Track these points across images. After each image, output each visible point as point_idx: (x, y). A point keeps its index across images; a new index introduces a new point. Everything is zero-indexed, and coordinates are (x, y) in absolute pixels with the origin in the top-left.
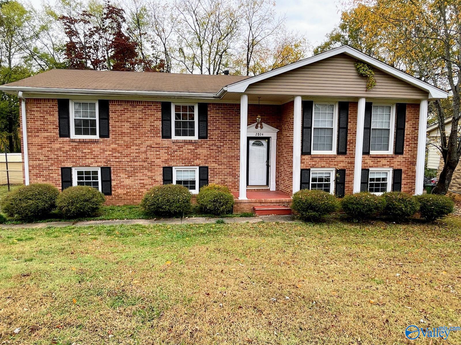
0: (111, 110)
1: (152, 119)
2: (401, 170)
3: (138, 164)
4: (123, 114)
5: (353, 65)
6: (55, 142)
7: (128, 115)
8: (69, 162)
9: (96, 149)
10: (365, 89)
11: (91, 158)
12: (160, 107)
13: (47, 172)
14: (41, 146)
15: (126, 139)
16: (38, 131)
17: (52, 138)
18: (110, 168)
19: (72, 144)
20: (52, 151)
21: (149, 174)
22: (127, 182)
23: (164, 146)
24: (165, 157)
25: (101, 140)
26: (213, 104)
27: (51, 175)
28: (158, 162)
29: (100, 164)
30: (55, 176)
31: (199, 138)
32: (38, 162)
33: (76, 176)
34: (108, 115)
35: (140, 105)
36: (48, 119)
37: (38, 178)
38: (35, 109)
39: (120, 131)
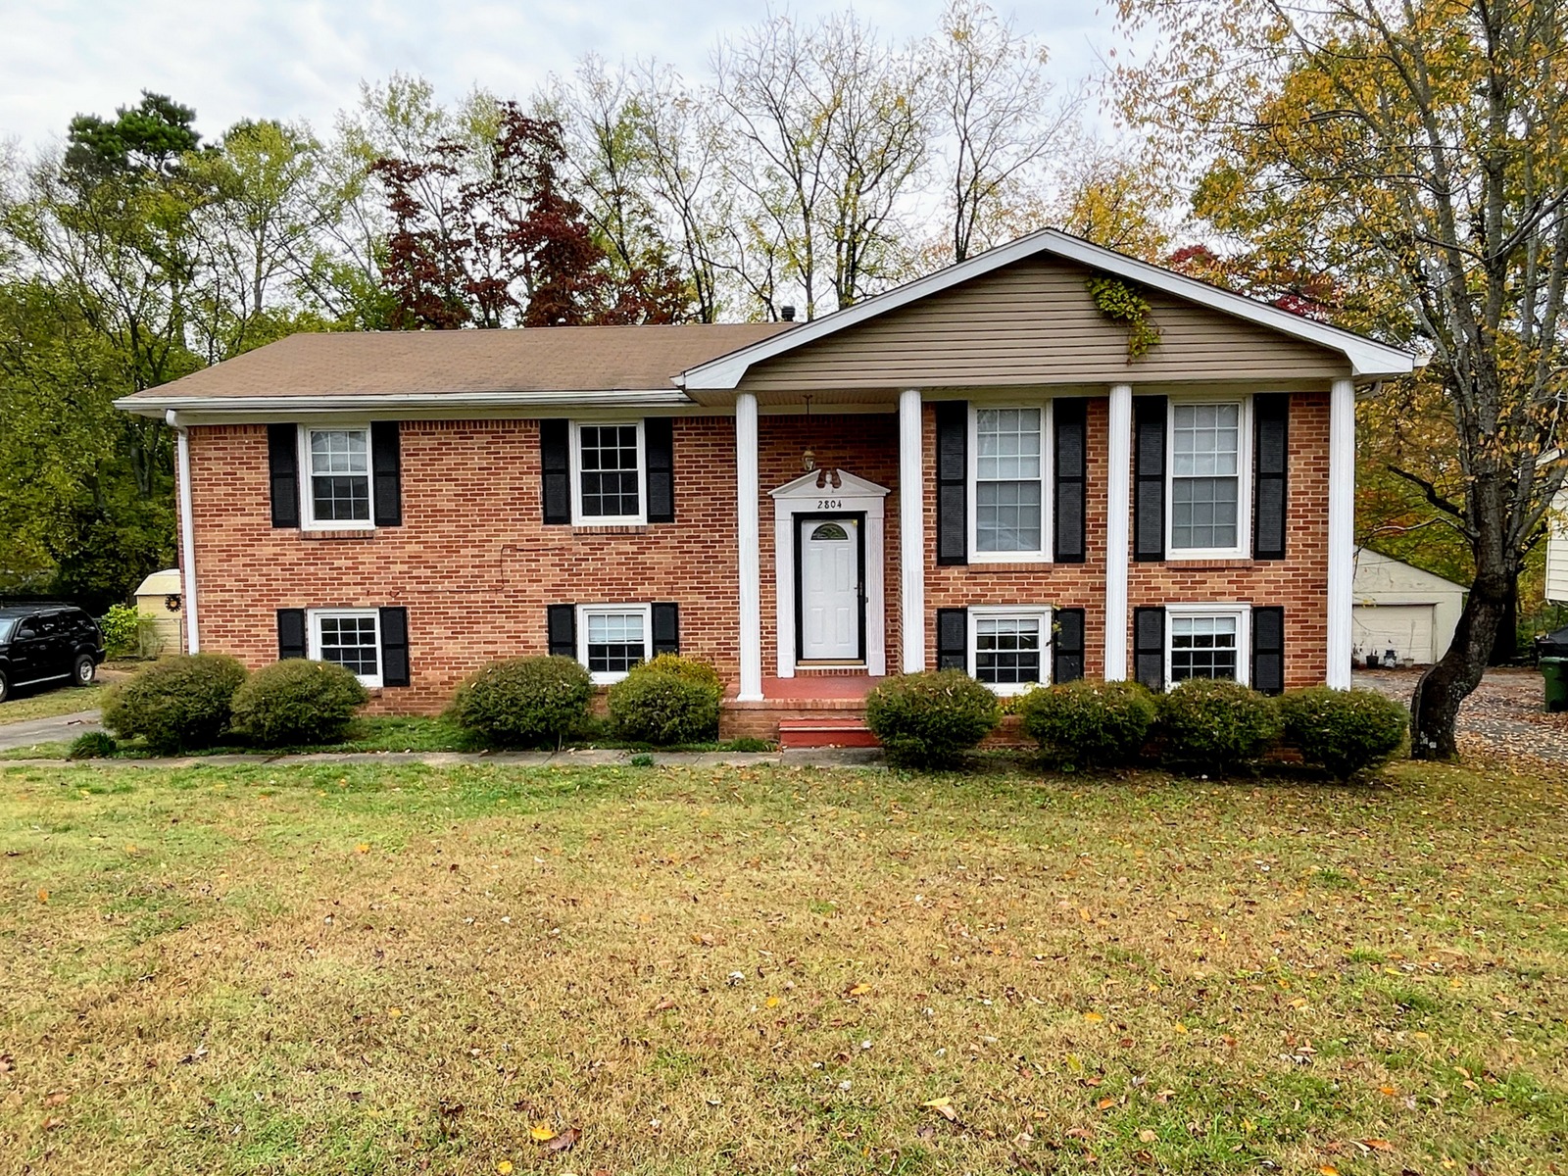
0: (404, 450)
1: (514, 469)
2: (1280, 609)
3: (479, 597)
4: (435, 460)
5: (1080, 287)
6: (261, 540)
7: (451, 460)
8: (298, 595)
9: (367, 556)
10: (1125, 358)
11: (354, 584)
12: (537, 436)
13: (243, 621)
14: (229, 554)
15: (447, 527)
16: (221, 511)
17: (256, 530)
18: (404, 609)
19: (305, 545)
20: (254, 565)
21: (510, 625)
22: (451, 649)
23: (551, 545)
24: (554, 576)
25: (380, 532)
26: (689, 420)
27: (254, 631)
28: (534, 591)
29: (377, 599)
30: (264, 632)
31: (649, 521)
32: (220, 596)
33: (320, 633)
34: (398, 464)
35: (481, 433)
36: (243, 479)
37: (221, 640)
38: (212, 454)
39: (429, 506)
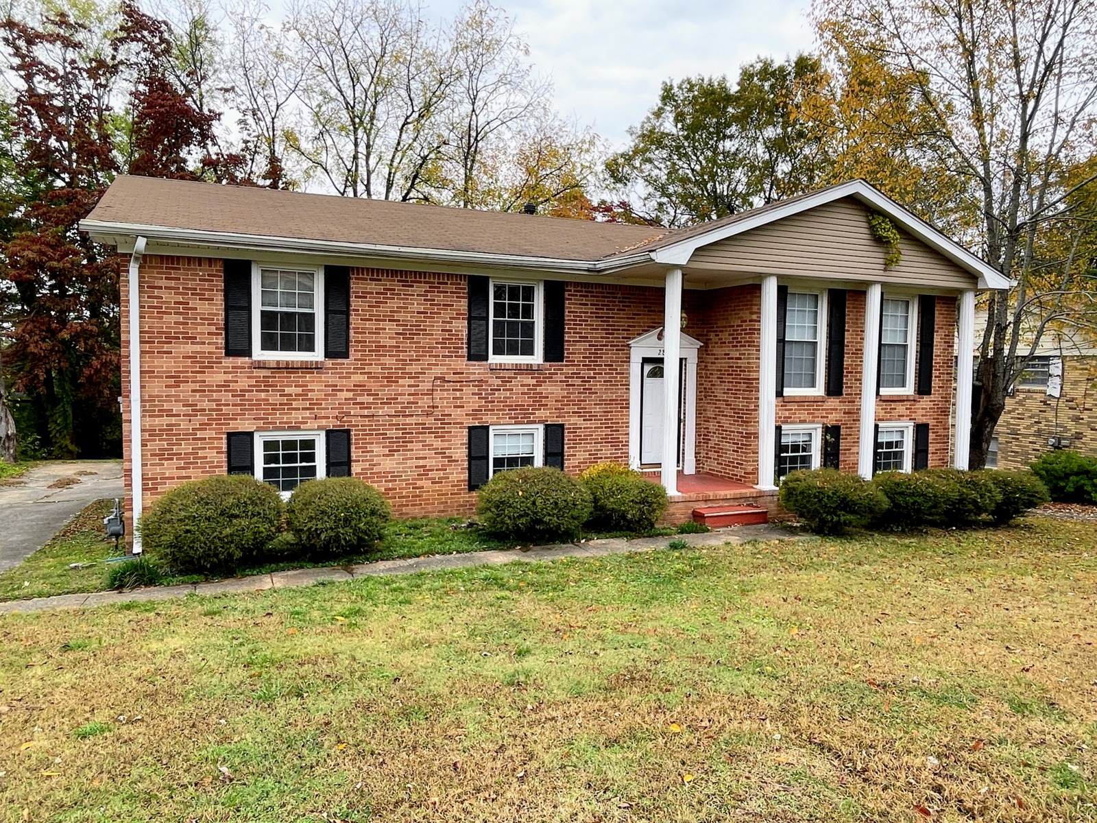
0: (354, 292)
1: (446, 314)
2: (927, 425)
3: (413, 420)
4: (381, 302)
5: (863, 219)
6: (212, 367)
7: (394, 304)
8: (249, 419)
9: (316, 385)
10: (882, 267)
11: (303, 409)
12: (465, 289)
14: (177, 380)
15: (388, 361)
16: (170, 339)
17: (207, 357)
18: (348, 431)
19: (256, 373)
20: (204, 391)
21: (438, 444)
22: (388, 464)
23: (472, 377)
24: (473, 403)
25: (329, 363)
26: (577, 284)
27: (200, 454)
28: (458, 415)
29: (324, 422)
30: (211, 455)
31: (544, 361)
32: (166, 420)
33: (263, 453)
34: (348, 304)
35: (421, 282)
36: (196, 309)
37: (166, 463)
38: (163, 283)
39: (373, 342)
